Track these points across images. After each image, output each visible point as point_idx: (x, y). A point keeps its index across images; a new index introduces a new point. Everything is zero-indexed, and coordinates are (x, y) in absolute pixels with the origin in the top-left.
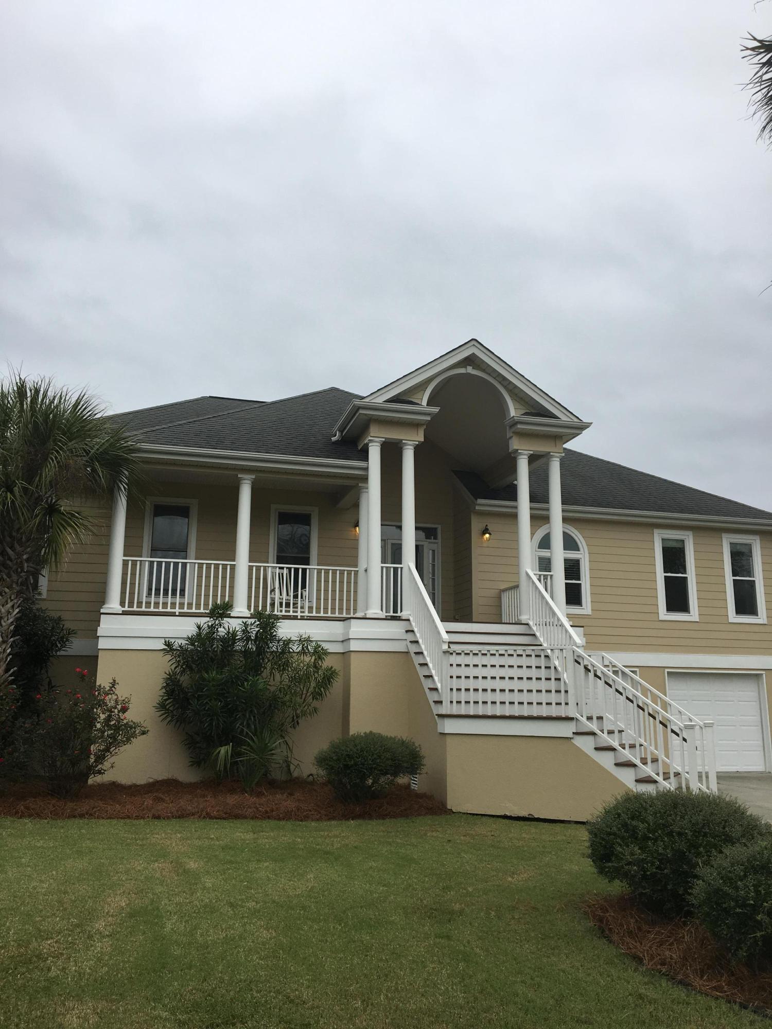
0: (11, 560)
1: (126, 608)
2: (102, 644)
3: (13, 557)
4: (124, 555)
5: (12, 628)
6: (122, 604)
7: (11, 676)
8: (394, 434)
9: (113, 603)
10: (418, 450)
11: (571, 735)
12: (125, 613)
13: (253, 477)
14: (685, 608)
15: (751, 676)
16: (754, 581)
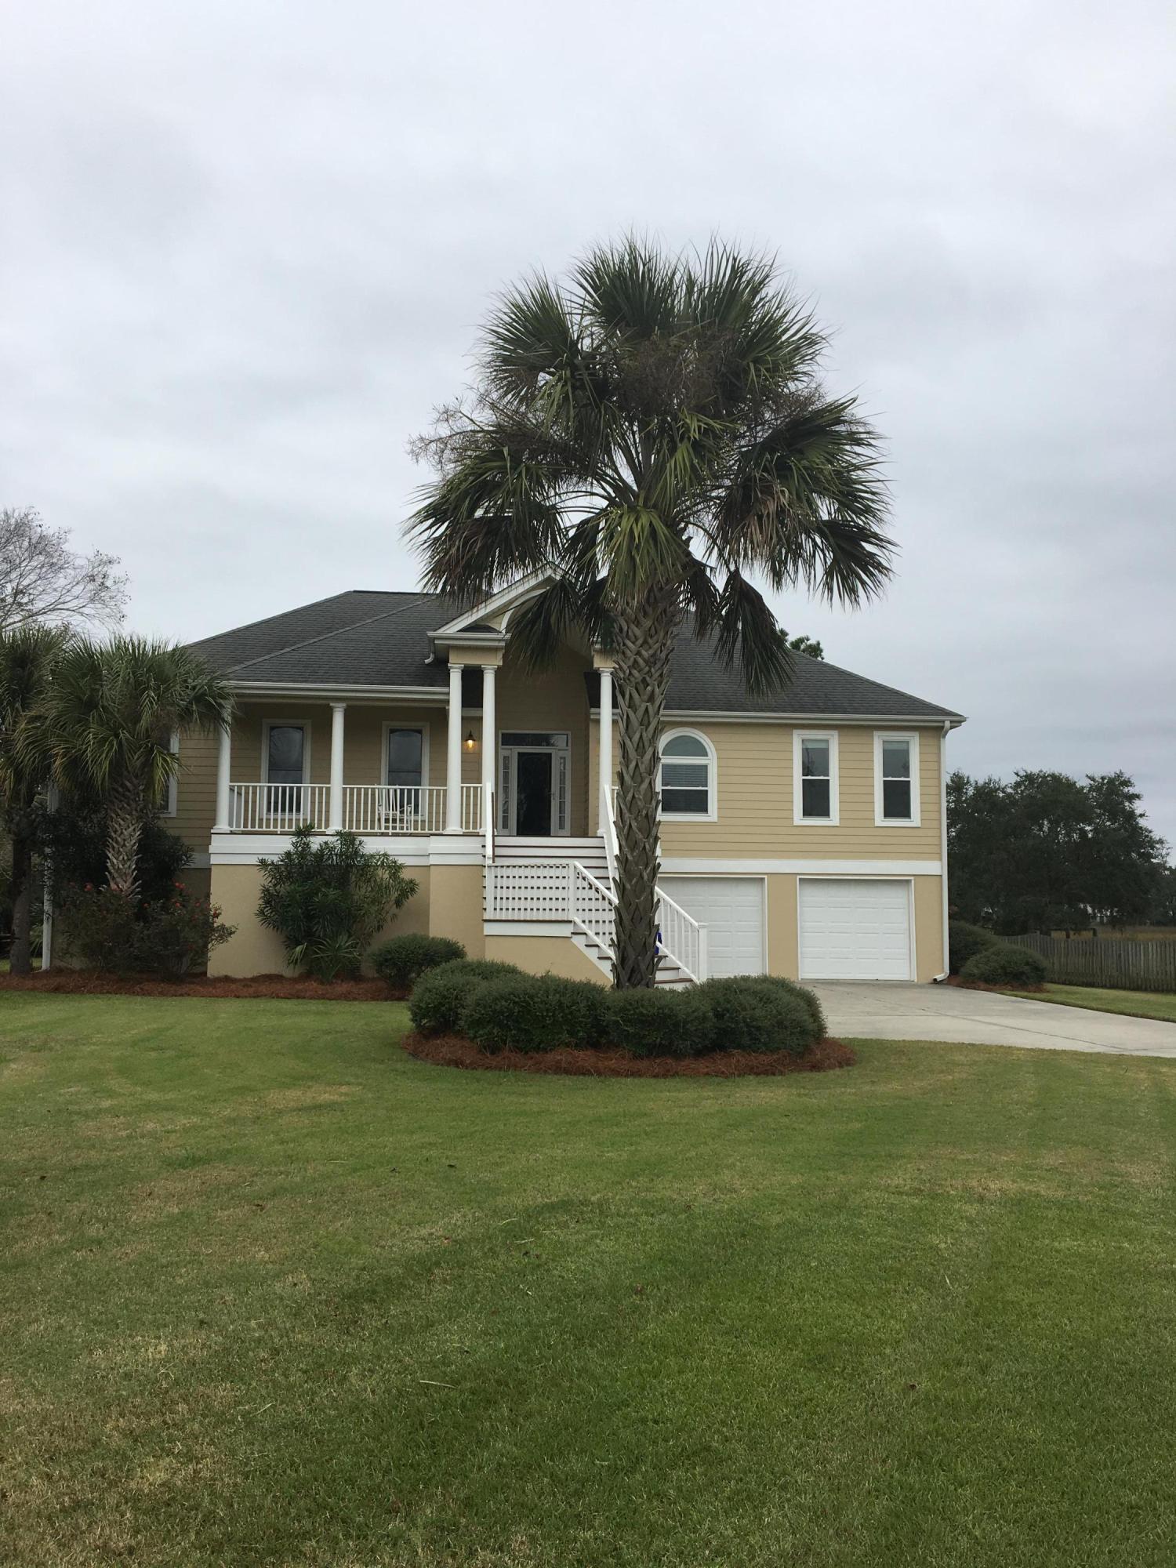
0: (129, 791)
1: (234, 829)
2: (214, 860)
3: (131, 789)
4: (231, 782)
5: (135, 847)
6: (231, 825)
7: (137, 887)
8: (473, 660)
9: (222, 825)
10: (499, 674)
11: (570, 935)
12: (232, 833)
13: (344, 705)
14: (825, 812)
15: (899, 882)
16: (909, 782)
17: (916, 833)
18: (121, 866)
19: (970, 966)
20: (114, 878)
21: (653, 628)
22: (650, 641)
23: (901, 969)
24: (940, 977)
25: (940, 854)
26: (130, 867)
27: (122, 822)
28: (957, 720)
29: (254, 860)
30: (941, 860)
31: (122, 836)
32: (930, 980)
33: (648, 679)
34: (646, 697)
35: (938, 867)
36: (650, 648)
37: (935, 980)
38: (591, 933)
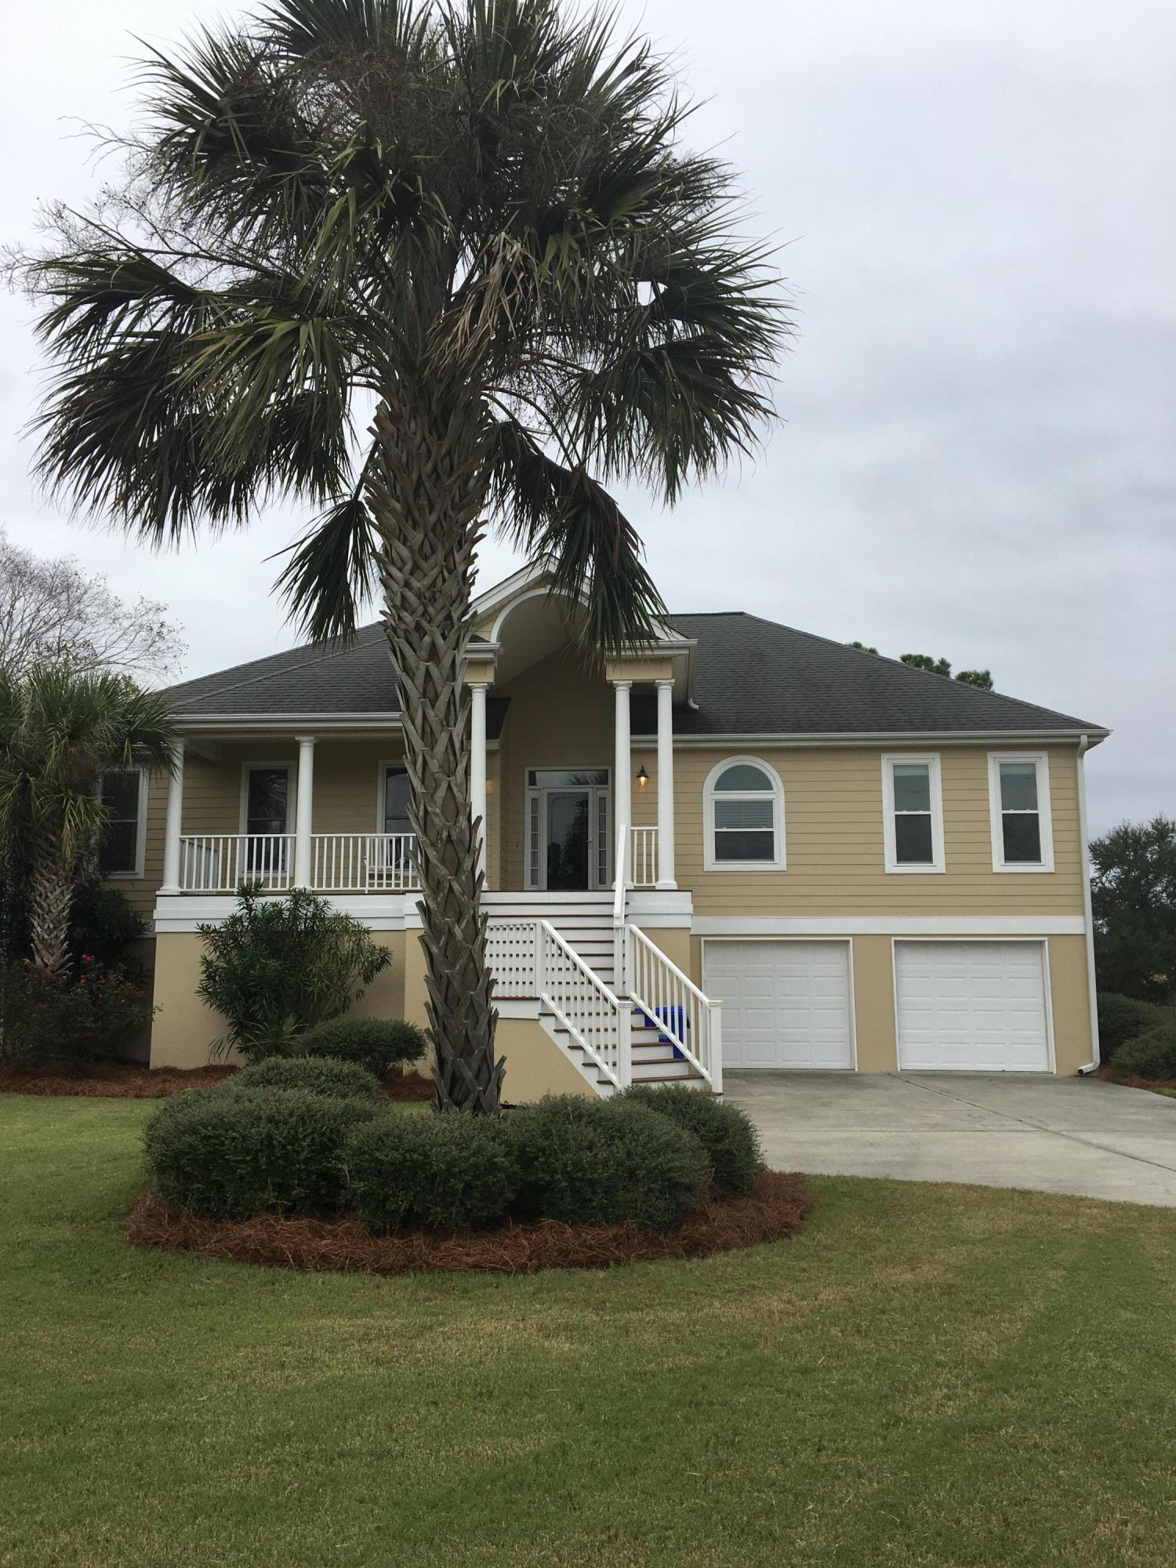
2: (159, 927)
4: (182, 834)
9: (171, 885)
11: (537, 1017)
12: (183, 894)
13: (312, 738)
14: (926, 856)
15: (1029, 944)
16: (1037, 814)
17: (1051, 880)
18: (46, 937)
19: (1124, 1054)
20: (38, 951)
21: (427, 543)
22: (423, 564)
23: (1037, 1058)
24: (1087, 1067)
25: (1083, 906)
26: (57, 937)
27: (47, 884)
28: (1097, 735)
29: (192, 927)
30: (1083, 914)
31: (48, 901)
32: (1075, 1072)
33: (425, 624)
34: (424, 654)
35: (1079, 924)
36: (425, 575)
37: (1081, 1071)
38: (560, 1014)
